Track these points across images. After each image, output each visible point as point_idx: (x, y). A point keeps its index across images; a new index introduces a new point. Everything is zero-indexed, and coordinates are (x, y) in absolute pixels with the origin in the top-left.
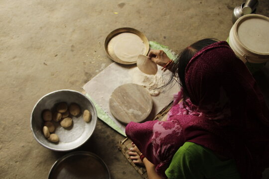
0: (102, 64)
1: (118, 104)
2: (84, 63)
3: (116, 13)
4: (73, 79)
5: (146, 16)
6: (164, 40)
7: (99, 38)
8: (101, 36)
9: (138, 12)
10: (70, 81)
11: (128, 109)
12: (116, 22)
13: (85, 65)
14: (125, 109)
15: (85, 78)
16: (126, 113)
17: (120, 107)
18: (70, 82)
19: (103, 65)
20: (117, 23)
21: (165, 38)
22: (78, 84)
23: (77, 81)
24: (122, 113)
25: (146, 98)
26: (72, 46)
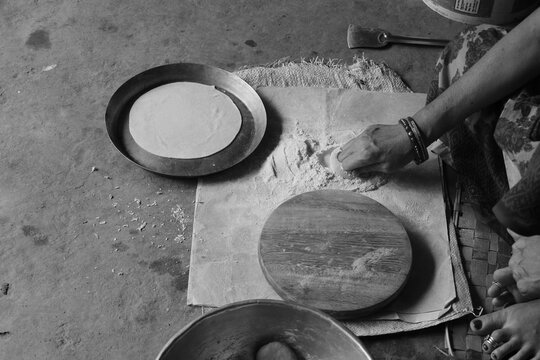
0: (168, 212)
1: (311, 276)
2: (118, 246)
3: (49, 68)
4: (135, 308)
5: (142, 24)
6: (255, 49)
7: (78, 159)
8: (81, 151)
9: (107, 27)
10: (131, 318)
11: (349, 267)
12: (78, 90)
13: (126, 248)
14: (341, 273)
15: (168, 278)
16: (355, 279)
17: (324, 279)
18: (138, 320)
19: (177, 212)
20: (85, 90)
21: (251, 43)
22: (165, 307)
23: (153, 304)
24: (344, 288)
25: (355, 207)
26: (27, 231)
